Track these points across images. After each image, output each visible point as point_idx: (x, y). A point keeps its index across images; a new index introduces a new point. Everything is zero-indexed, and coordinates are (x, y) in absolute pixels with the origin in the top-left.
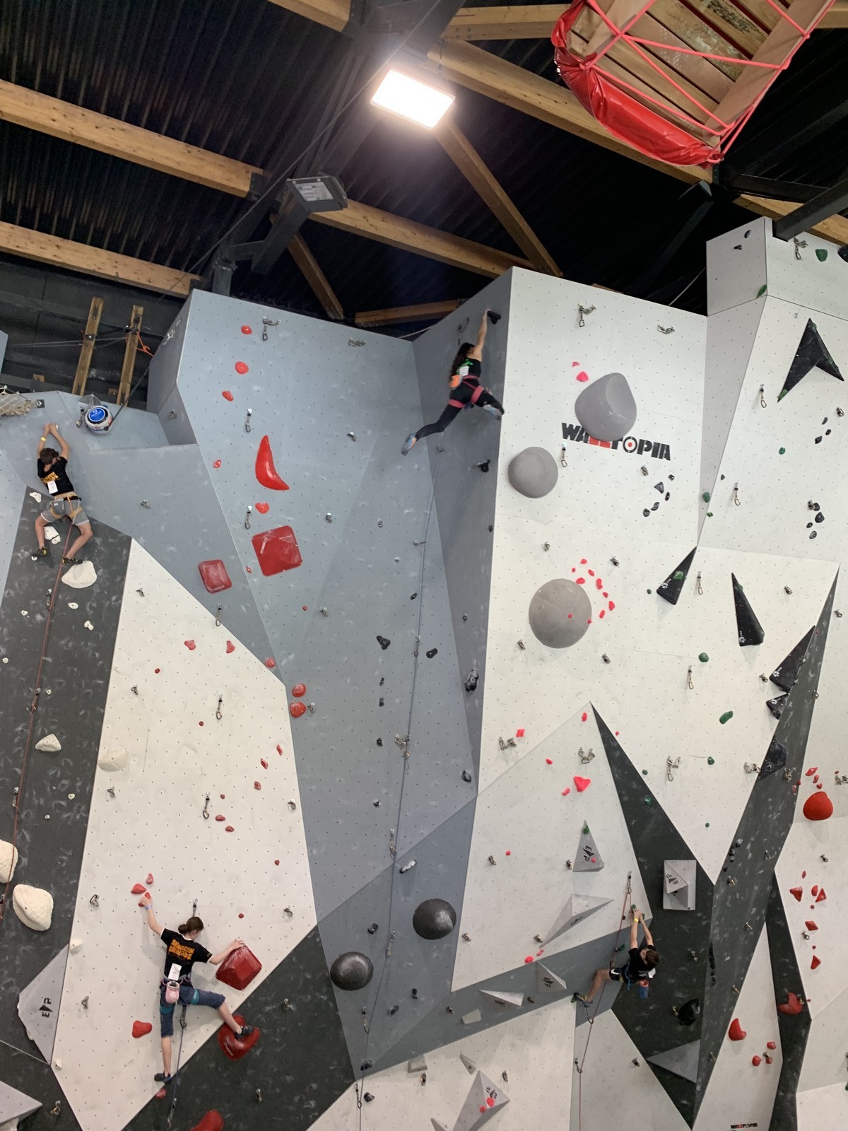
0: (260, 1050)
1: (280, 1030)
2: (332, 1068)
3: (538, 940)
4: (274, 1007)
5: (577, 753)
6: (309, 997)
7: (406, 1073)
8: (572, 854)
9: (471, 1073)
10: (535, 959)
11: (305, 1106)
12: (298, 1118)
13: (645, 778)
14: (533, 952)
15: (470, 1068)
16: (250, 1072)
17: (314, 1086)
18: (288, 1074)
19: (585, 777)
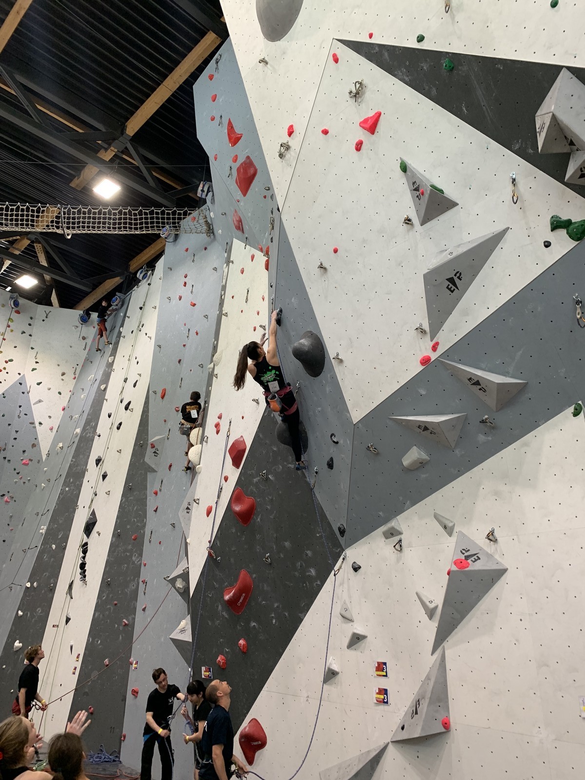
0: (260, 517)
1: (268, 498)
2: (318, 535)
3: (423, 332)
4: (259, 478)
5: (349, 99)
6: (281, 467)
7: (383, 539)
8: (408, 206)
9: (450, 534)
10: (434, 356)
11: (307, 574)
12: (305, 585)
13: (425, 46)
14: (424, 348)
15: (448, 530)
16: (258, 537)
17: (309, 553)
18: (286, 541)
19: (371, 114)
